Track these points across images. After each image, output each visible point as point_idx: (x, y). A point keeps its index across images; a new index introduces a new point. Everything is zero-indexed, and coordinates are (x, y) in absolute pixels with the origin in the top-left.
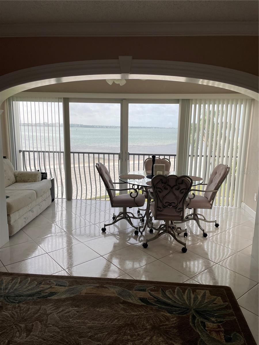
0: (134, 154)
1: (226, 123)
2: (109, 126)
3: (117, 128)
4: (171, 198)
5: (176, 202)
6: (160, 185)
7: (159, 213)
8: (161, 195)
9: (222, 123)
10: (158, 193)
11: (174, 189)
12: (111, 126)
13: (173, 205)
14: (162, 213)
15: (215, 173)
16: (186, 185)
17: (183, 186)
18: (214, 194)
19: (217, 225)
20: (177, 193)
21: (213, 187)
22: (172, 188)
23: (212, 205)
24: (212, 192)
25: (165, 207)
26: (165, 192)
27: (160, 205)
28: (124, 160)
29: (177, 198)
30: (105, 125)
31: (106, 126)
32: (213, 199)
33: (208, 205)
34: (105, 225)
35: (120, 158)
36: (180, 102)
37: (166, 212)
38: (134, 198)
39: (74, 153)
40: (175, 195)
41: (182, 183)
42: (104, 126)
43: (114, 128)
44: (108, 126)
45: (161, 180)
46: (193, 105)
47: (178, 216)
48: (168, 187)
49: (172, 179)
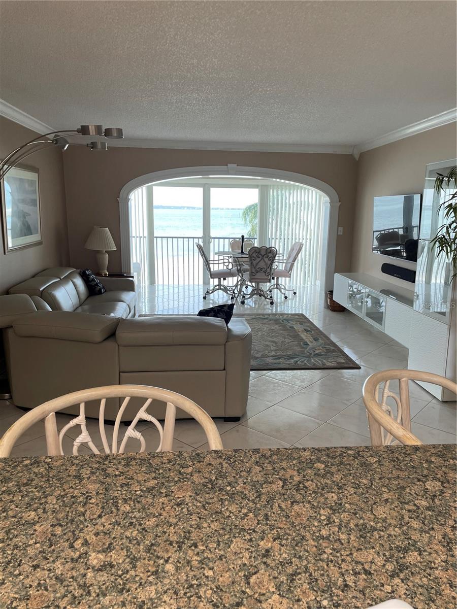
1: (301, 202)
4: (262, 265)
5: (265, 267)
6: (254, 255)
7: (253, 277)
8: (254, 262)
9: (297, 202)
10: (253, 261)
11: (264, 257)
13: (264, 270)
14: (255, 277)
15: (292, 249)
16: (273, 254)
17: (270, 255)
18: (292, 265)
19: (295, 293)
20: (266, 260)
21: (291, 260)
22: (263, 256)
23: (290, 274)
24: (290, 264)
25: (257, 272)
26: (258, 260)
27: (254, 271)
29: (266, 264)
32: (291, 270)
33: (288, 274)
36: (260, 187)
37: (259, 276)
38: (230, 269)
39: (157, 237)
40: (265, 262)
41: (270, 252)
45: (256, 251)
46: (271, 190)
47: (266, 279)
48: (260, 256)
49: (263, 249)
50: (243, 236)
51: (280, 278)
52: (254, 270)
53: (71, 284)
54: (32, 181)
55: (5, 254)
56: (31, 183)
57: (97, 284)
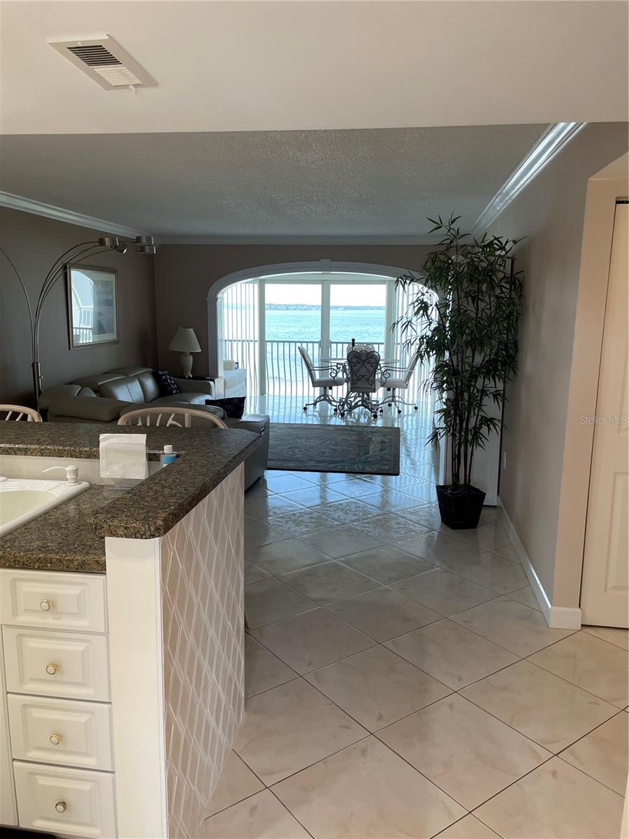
0: (337, 343)
2: (293, 306)
3: (311, 309)
4: (363, 371)
5: (368, 374)
7: (355, 386)
11: (365, 363)
12: (297, 305)
13: (366, 378)
14: (357, 386)
16: (375, 359)
17: (373, 361)
19: (416, 408)
20: (368, 366)
24: (408, 373)
25: (359, 380)
26: (359, 365)
28: (325, 349)
29: (369, 371)
30: (284, 303)
31: (285, 305)
32: (408, 381)
33: (405, 385)
34: (307, 405)
35: (320, 346)
37: (360, 384)
38: (334, 377)
40: (366, 367)
41: (372, 358)
42: (279, 305)
43: (305, 310)
44: (289, 305)
45: (355, 355)
47: (370, 388)
48: (360, 361)
49: (364, 353)
50: (353, 340)
51: (397, 389)
52: (355, 378)
53: (137, 383)
54: (107, 282)
55: (70, 349)
56: (106, 284)
57: (169, 385)
